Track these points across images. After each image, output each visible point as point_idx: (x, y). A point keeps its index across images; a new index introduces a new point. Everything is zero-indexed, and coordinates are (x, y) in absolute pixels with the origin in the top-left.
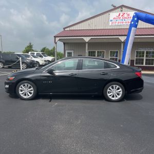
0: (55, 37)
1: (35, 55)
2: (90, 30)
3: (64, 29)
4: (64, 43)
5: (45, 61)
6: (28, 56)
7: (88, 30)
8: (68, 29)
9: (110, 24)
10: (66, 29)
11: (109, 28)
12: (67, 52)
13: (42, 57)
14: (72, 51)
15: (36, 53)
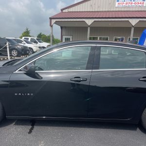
0: (51, 19)
1: (29, 40)
2: (92, 12)
3: (62, 10)
4: (62, 28)
5: (40, 47)
6: (21, 42)
7: (90, 12)
8: (66, 11)
9: (117, 5)
10: (64, 11)
11: (114, 10)
12: (64, 37)
13: (37, 43)
14: (71, 37)
15: (30, 38)
